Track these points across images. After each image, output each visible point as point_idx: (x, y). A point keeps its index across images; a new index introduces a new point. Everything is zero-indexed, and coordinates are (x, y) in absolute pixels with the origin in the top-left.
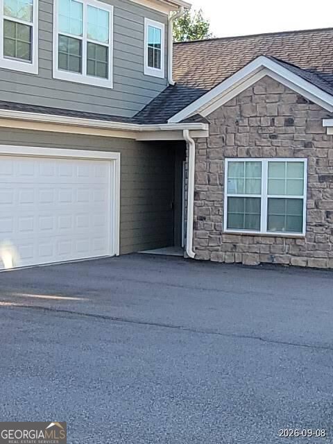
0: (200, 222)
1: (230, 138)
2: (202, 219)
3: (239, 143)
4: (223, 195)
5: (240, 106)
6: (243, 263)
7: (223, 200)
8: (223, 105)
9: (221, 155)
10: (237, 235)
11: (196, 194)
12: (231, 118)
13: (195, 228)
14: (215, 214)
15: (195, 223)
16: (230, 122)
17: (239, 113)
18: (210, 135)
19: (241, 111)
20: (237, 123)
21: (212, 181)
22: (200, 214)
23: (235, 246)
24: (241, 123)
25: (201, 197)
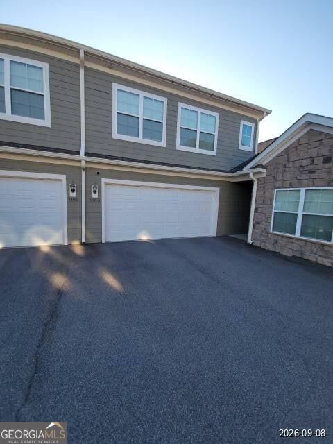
1: (279, 176)
2: (258, 223)
3: (285, 179)
4: (272, 210)
5: (288, 155)
6: (281, 253)
7: (271, 214)
9: (272, 187)
10: (278, 235)
11: (256, 209)
12: (281, 163)
13: (254, 228)
14: (266, 221)
15: (254, 225)
16: (280, 166)
18: (266, 175)
19: (288, 158)
20: (285, 166)
21: (266, 202)
22: (257, 220)
23: (276, 242)
24: (287, 165)
25: (259, 211)
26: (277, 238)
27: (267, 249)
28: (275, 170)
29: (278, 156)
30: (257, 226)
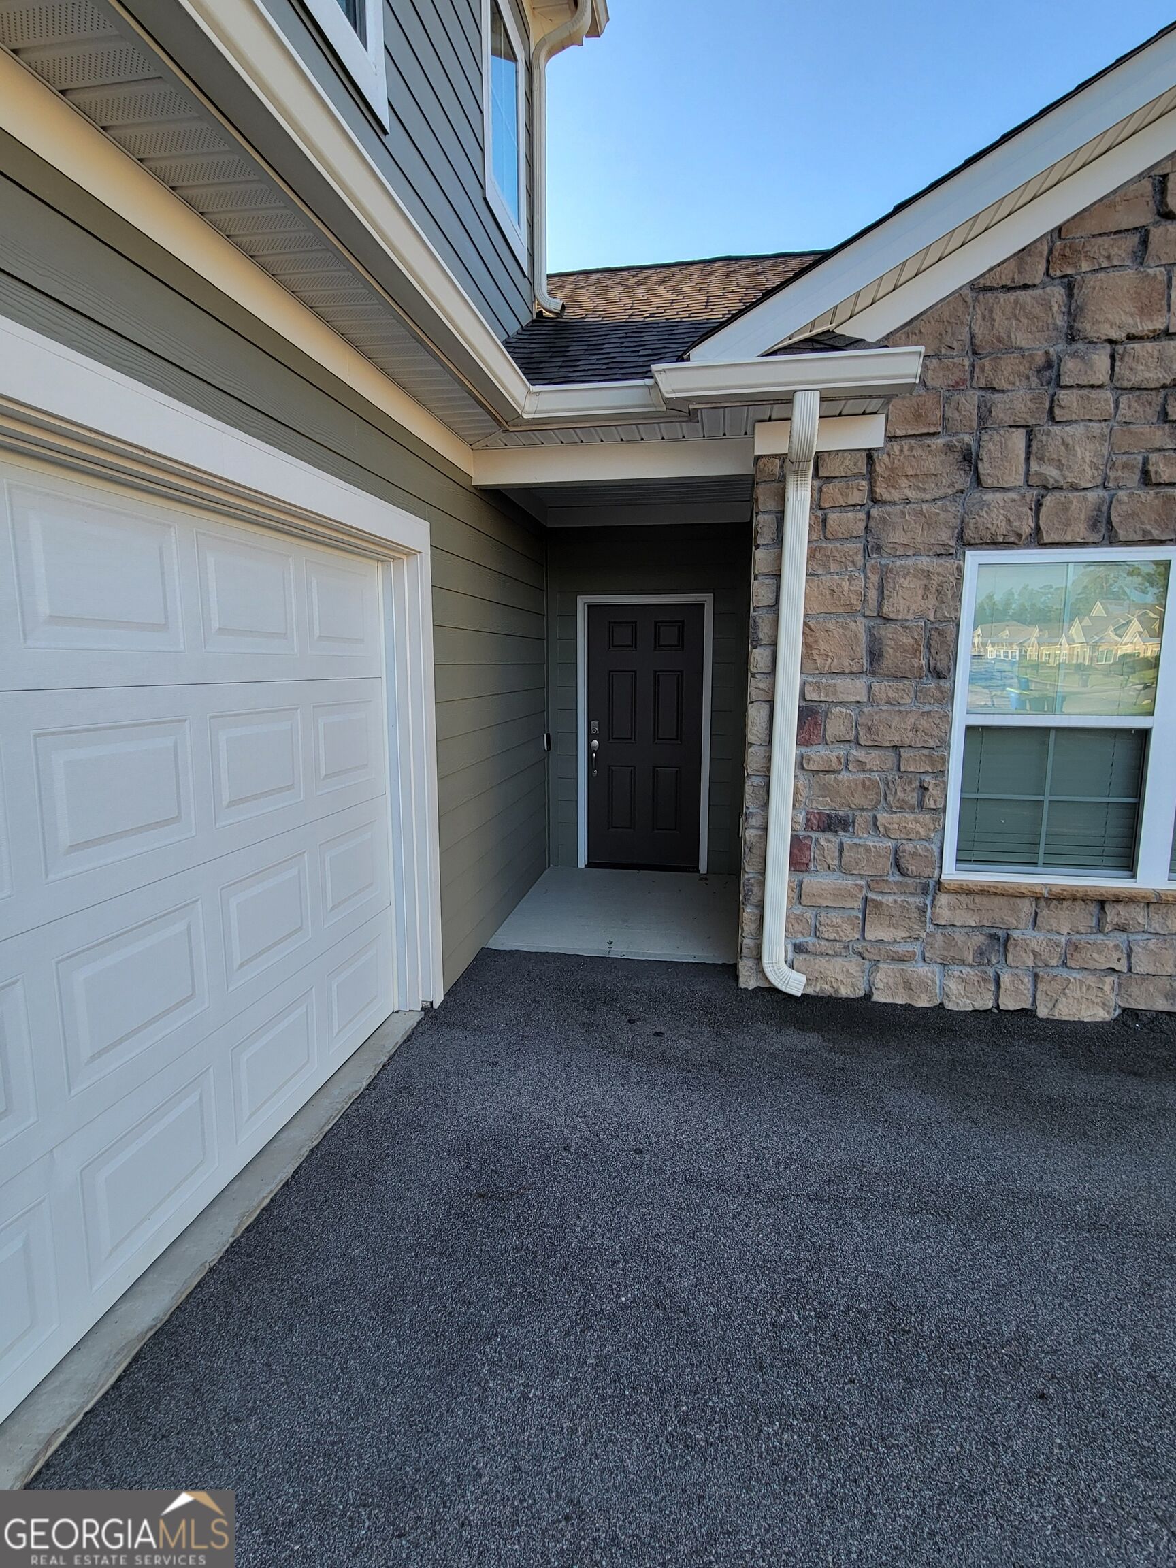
0: (822, 838)
1: (1003, 446)
2: (831, 824)
3: (1052, 473)
4: (947, 718)
5: (1070, 288)
6: (1042, 1012)
7: (945, 744)
8: (973, 285)
9: (946, 536)
10: (1013, 895)
11: (809, 716)
12: (1010, 348)
13: (798, 863)
14: (903, 806)
15: (798, 844)
16: (1007, 371)
17: (1061, 321)
18: (891, 438)
19: (1073, 313)
20: (1050, 371)
21: (891, 658)
22: (823, 805)
23: (1000, 942)
24: (1071, 370)
25: (836, 726)
26: (999, 913)
27: (922, 1002)
28: (970, 401)
29: (981, 287)
30: (828, 842)
